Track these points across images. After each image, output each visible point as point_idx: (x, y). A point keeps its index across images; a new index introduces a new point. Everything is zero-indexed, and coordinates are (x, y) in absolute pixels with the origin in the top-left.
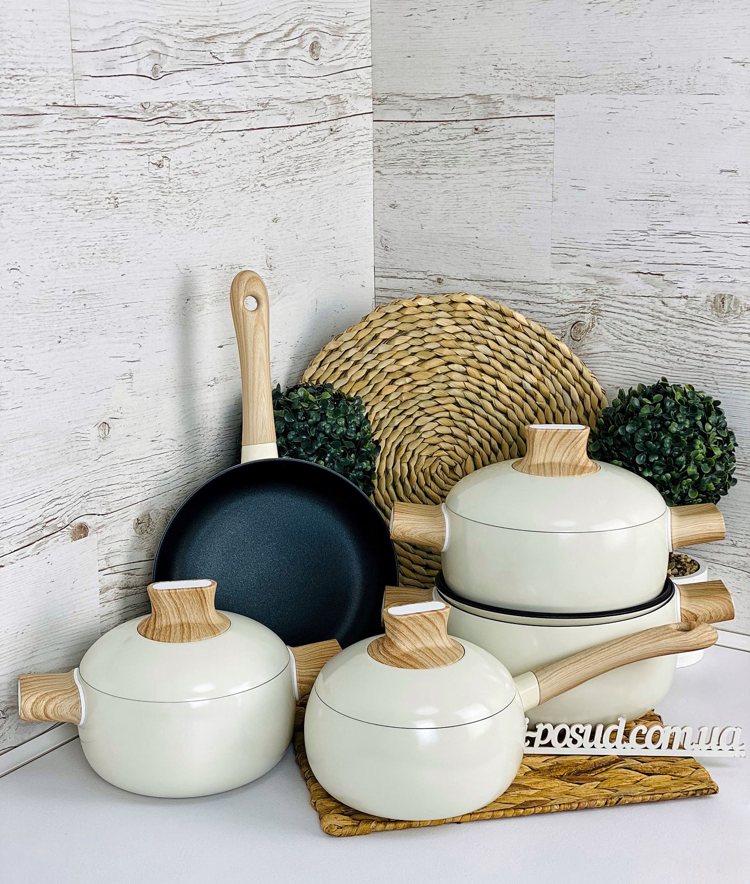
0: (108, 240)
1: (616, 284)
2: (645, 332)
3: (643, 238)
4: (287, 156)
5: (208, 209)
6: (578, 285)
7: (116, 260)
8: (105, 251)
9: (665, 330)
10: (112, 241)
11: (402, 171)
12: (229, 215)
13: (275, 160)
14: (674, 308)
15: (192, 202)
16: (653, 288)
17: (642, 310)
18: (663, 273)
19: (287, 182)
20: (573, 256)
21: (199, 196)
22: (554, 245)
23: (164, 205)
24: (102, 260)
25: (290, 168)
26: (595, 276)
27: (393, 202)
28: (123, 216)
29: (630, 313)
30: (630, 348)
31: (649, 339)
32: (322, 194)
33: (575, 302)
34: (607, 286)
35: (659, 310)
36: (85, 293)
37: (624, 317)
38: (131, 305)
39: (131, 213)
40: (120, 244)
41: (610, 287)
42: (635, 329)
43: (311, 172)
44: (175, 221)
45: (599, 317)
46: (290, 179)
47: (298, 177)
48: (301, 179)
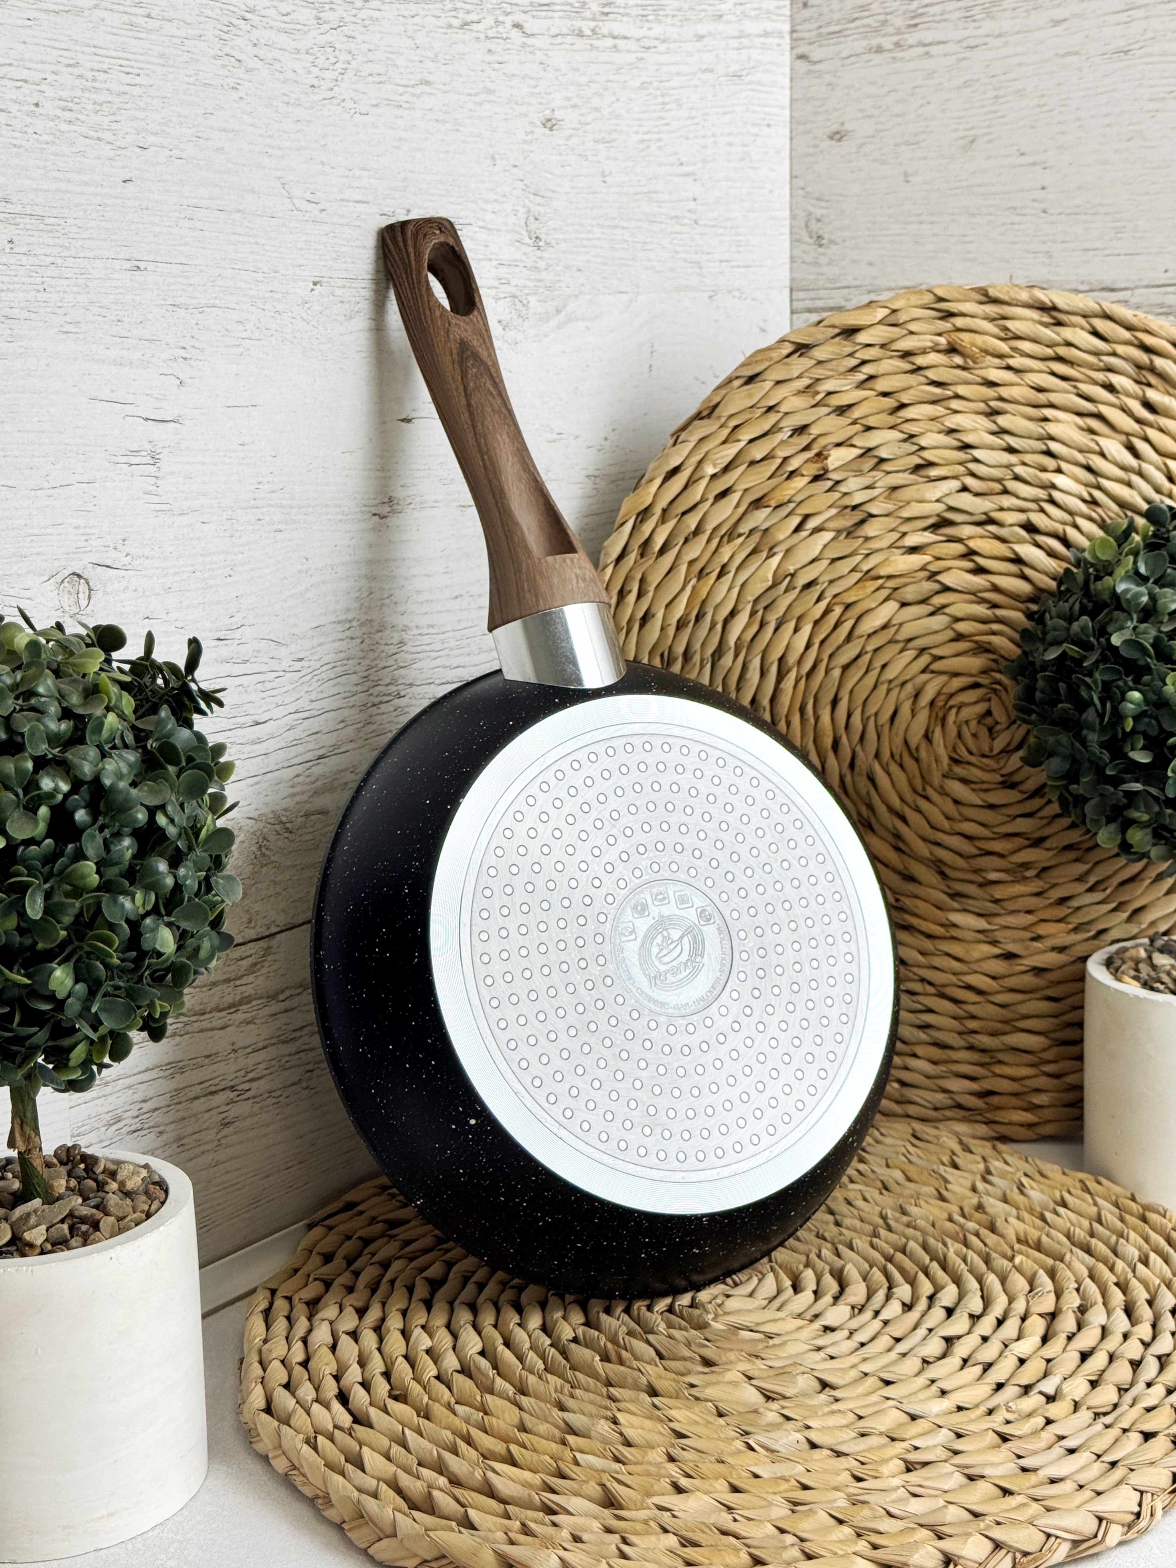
0: (80, 76)
5: (371, 56)
7: (108, 136)
8: (70, 105)
10: (94, 80)
11: (859, 46)
12: (427, 83)
15: (325, 27)
19: (580, 34)
21: (344, 14)
23: (248, 16)
24: (64, 127)
27: (836, 127)
28: (126, 18)
32: (667, 85)
36: (11, 208)
38: (150, 267)
39: (149, 16)
40: (118, 95)
43: (639, 23)
44: (277, 66)
46: (587, 27)
47: (606, 27)
48: (616, 33)
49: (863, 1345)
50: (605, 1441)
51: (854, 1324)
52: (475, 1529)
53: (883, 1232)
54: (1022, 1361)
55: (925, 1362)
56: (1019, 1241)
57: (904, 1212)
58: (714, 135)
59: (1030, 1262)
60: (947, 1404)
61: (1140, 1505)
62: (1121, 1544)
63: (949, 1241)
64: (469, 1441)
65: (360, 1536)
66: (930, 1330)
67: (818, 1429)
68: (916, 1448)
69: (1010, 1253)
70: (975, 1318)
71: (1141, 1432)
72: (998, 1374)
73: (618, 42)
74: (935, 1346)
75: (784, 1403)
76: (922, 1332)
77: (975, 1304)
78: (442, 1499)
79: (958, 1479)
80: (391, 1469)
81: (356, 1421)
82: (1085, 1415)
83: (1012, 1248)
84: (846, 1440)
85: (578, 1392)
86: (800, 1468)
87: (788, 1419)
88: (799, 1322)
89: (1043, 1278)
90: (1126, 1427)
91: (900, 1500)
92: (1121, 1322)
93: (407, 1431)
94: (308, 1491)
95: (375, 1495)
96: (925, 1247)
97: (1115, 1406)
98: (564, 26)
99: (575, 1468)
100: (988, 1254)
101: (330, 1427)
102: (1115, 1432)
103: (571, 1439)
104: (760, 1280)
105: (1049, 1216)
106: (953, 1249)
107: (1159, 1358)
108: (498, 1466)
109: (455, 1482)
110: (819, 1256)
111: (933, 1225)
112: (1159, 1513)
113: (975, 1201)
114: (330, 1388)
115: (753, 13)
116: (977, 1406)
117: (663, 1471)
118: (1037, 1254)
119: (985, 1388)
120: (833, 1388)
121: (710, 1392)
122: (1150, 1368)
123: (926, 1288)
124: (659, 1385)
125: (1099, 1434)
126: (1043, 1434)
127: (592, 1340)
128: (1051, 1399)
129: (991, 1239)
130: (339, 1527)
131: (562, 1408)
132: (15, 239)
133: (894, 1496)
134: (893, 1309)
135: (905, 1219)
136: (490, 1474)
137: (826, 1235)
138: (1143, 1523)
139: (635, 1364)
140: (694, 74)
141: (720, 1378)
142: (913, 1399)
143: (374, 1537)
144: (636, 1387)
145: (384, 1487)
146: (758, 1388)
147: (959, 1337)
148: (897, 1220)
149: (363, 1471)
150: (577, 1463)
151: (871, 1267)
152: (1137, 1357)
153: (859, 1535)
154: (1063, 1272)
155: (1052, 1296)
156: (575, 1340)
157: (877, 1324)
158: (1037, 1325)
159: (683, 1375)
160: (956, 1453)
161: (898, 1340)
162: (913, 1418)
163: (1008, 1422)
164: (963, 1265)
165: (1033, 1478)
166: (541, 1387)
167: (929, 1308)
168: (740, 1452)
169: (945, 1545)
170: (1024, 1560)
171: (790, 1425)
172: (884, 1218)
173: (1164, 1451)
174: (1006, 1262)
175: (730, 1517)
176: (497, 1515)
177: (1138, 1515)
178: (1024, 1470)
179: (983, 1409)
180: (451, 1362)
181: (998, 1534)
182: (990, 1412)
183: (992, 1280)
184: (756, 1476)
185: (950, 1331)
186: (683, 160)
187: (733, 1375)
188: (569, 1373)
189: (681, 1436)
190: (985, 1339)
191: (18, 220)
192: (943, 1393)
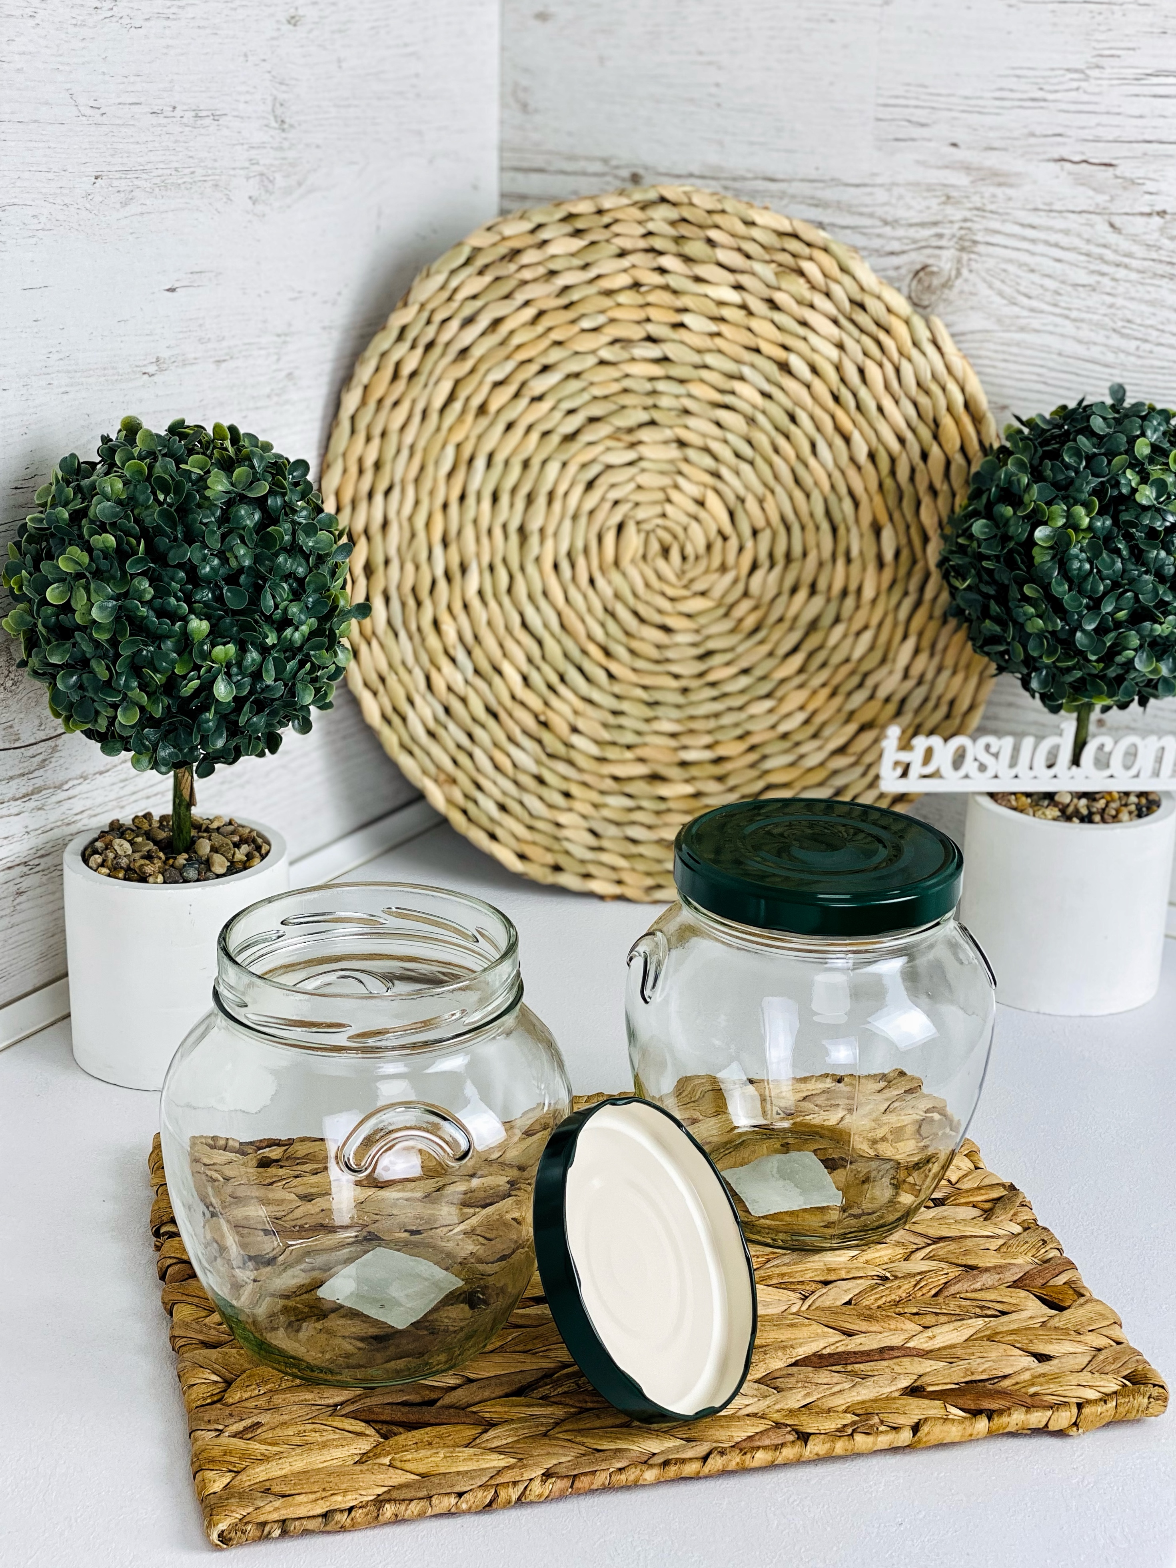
1: (1011, 186)
2: (1069, 289)
3: (1075, 85)
6: (930, 188)
9: (1113, 284)
14: (1134, 239)
16: (1091, 193)
17: (1064, 240)
18: (1114, 162)
20: (923, 125)
22: (881, 101)
26: (967, 168)
27: (541, 9)
29: (1040, 248)
30: (1035, 324)
31: (1077, 303)
33: (923, 225)
34: (993, 189)
35: (1102, 241)
37: (1024, 258)
41: (999, 191)
42: (1048, 282)
45: (973, 256)
58: (434, 17)
186: (407, 41)
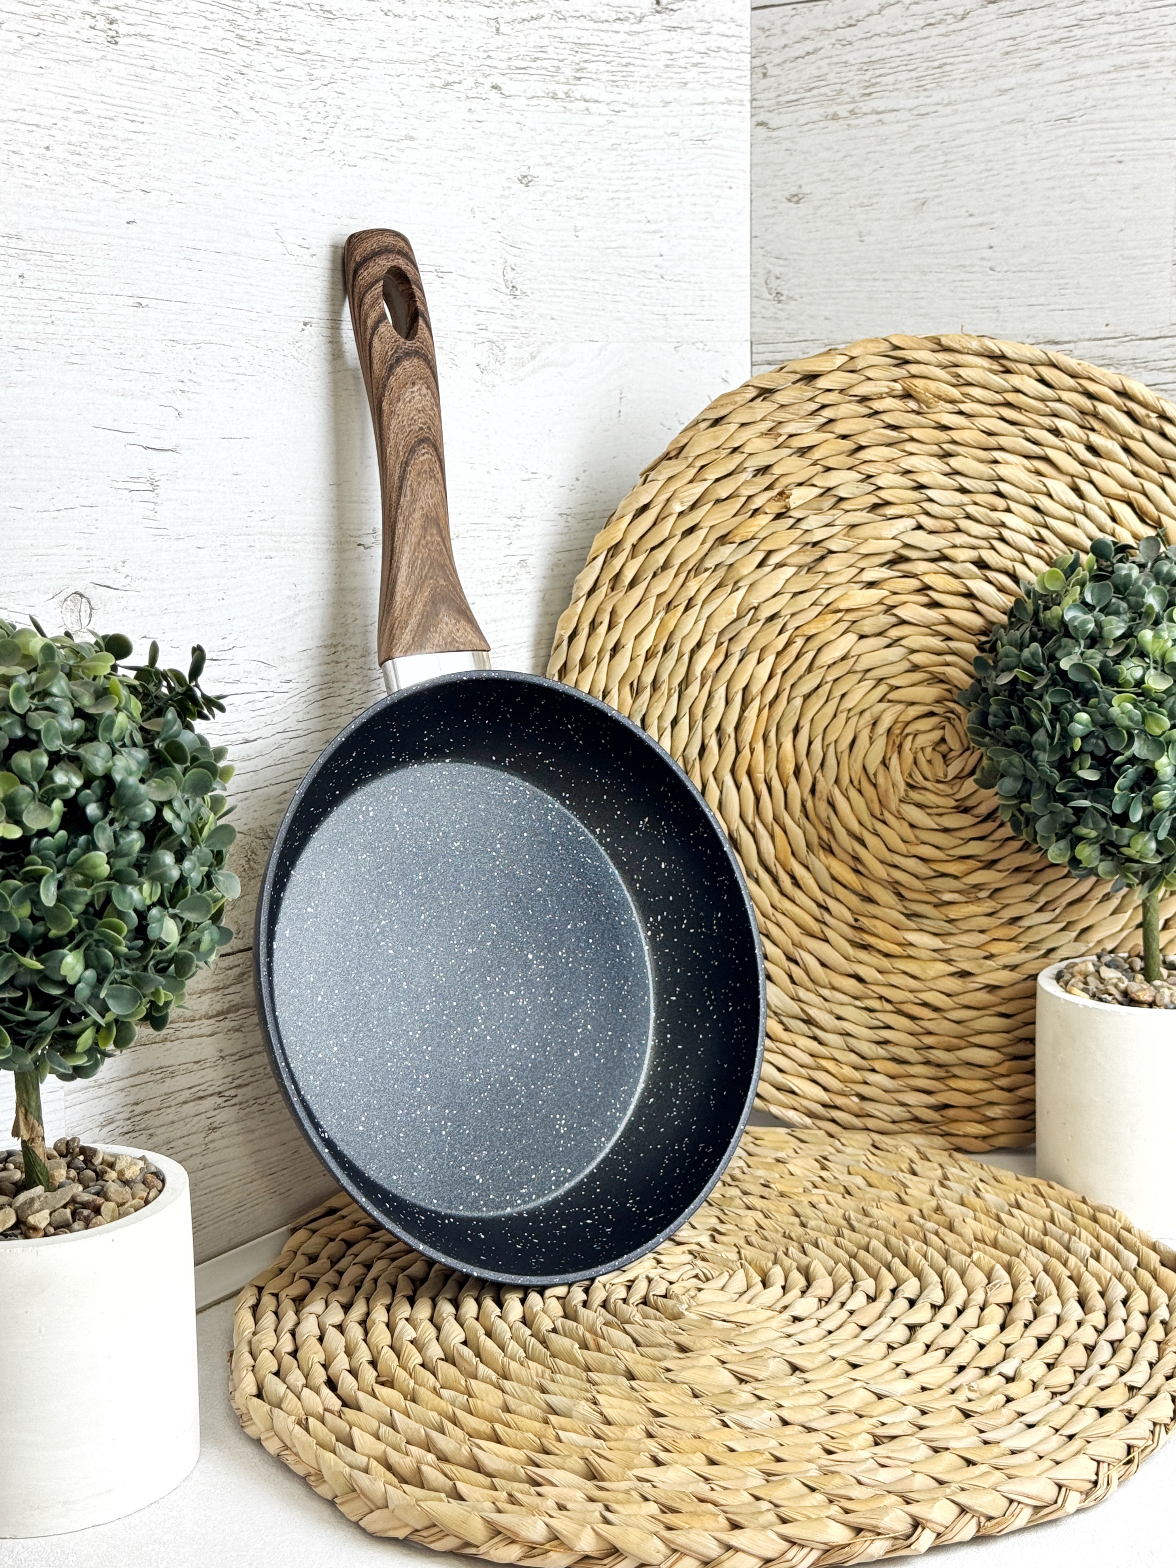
0: (88, 123)
4: (554, 32)
5: (359, 111)
7: (113, 179)
8: (78, 149)
10: (101, 127)
11: (816, 113)
12: (411, 138)
13: (526, 36)
15: (316, 84)
19: (554, 97)
21: (335, 72)
23: (245, 70)
24: (73, 170)
25: (561, 64)
27: (794, 190)
28: (132, 69)
32: (635, 147)
36: (21, 244)
38: (152, 304)
39: (153, 68)
40: (124, 141)
43: (609, 88)
44: (272, 118)
46: (560, 90)
47: (579, 91)
48: (587, 98)
49: (830, 1332)
50: (586, 1421)
51: (821, 1314)
52: (463, 1499)
53: (846, 1232)
54: (982, 1346)
55: (890, 1347)
56: (976, 1239)
57: (866, 1214)
58: (679, 196)
59: (987, 1258)
60: (913, 1384)
61: (1097, 1474)
62: (1079, 1511)
63: (910, 1240)
64: (455, 1421)
65: (351, 1509)
66: (894, 1319)
67: (789, 1408)
68: (883, 1424)
69: (968, 1250)
70: (936, 1308)
71: (1097, 1408)
72: (957, 1358)
73: (588, 105)
74: (899, 1333)
75: (756, 1385)
76: (886, 1320)
77: (937, 1296)
78: (431, 1474)
79: (925, 1451)
80: (380, 1447)
81: (345, 1404)
82: (1042, 1394)
83: (970, 1246)
84: (816, 1417)
85: (558, 1377)
86: (773, 1443)
87: (760, 1398)
88: (770, 1313)
89: (1000, 1273)
90: (1083, 1404)
91: (870, 1470)
92: (1075, 1311)
93: (395, 1412)
94: (300, 1470)
95: (366, 1471)
96: (887, 1245)
97: (1072, 1386)
98: (539, 88)
99: (558, 1444)
100: (947, 1251)
101: (321, 1410)
102: (1072, 1408)
103: (553, 1418)
104: (730, 1276)
105: (1004, 1217)
106: (914, 1248)
107: (1112, 1343)
108: (483, 1443)
109: (443, 1458)
110: (786, 1254)
111: (895, 1226)
112: (1115, 1482)
113: (933, 1203)
114: (320, 1375)
115: (716, 82)
116: (940, 1387)
117: (642, 1446)
118: (993, 1250)
119: (948, 1370)
120: (802, 1371)
121: (685, 1376)
122: (1104, 1352)
123: (889, 1282)
124: (636, 1370)
125: (1057, 1411)
126: (1004, 1410)
127: (571, 1331)
128: (1009, 1380)
129: (950, 1237)
130: (332, 1503)
131: (543, 1390)
132: (26, 274)
133: (864, 1466)
134: (858, 1300)
135: (867, 1220)
136: (476, 1450)
137: (793, 1235)
138: (1100, 1491)
139: (613, 1351)
140: (661, 137)
141: (695, 1363)
142: (879, 1380)
143: (367, 1510)
144: (614, 1372)
145: (374, 1464)
146: (731, 1371)
147: (921, 1325)
148: (859, 1221)
149: (354, 1449)
150: (560, 1440)
151: (836, 1264)
152: (1092, 1343)
153: (831, 1502)
154: (1019, 1266)
155: (1009, 1288)
156: (554, 1330)
157: (843, 1314)
158: (995, 1315)
159: (659, 1360)
160: (921, 1428)
161: (863, 1328)
162: (880, 1397)
163: (970, 1400)
164: (924, 1261)
165: (995, 1450)
166: (523, 1372)
167: (893, 1299)
168: (715, 1429)
169: (914, 1509)
170: (989, 1524)
171: (763, 1404)
172: (847, 1219)
173: (1119, 1426)
174: (964, 1258)
175: (708, 1487)
176: (485, 1488)
177: (1096, 1483)
178: (986, 1443)
179: (946, 1389)
180: (435, 1351)
181: (962, 1498)
182: (953, 1392)
183: (951, 1274)
184: (732, 1450)
185: (914, 1317)
186: (650, 218)
187: (707, 1360)
188: (550, 1361)
189: (658, 1415)
190: (946, 1327)
191: (28, 257)
192: (908, 1375)
